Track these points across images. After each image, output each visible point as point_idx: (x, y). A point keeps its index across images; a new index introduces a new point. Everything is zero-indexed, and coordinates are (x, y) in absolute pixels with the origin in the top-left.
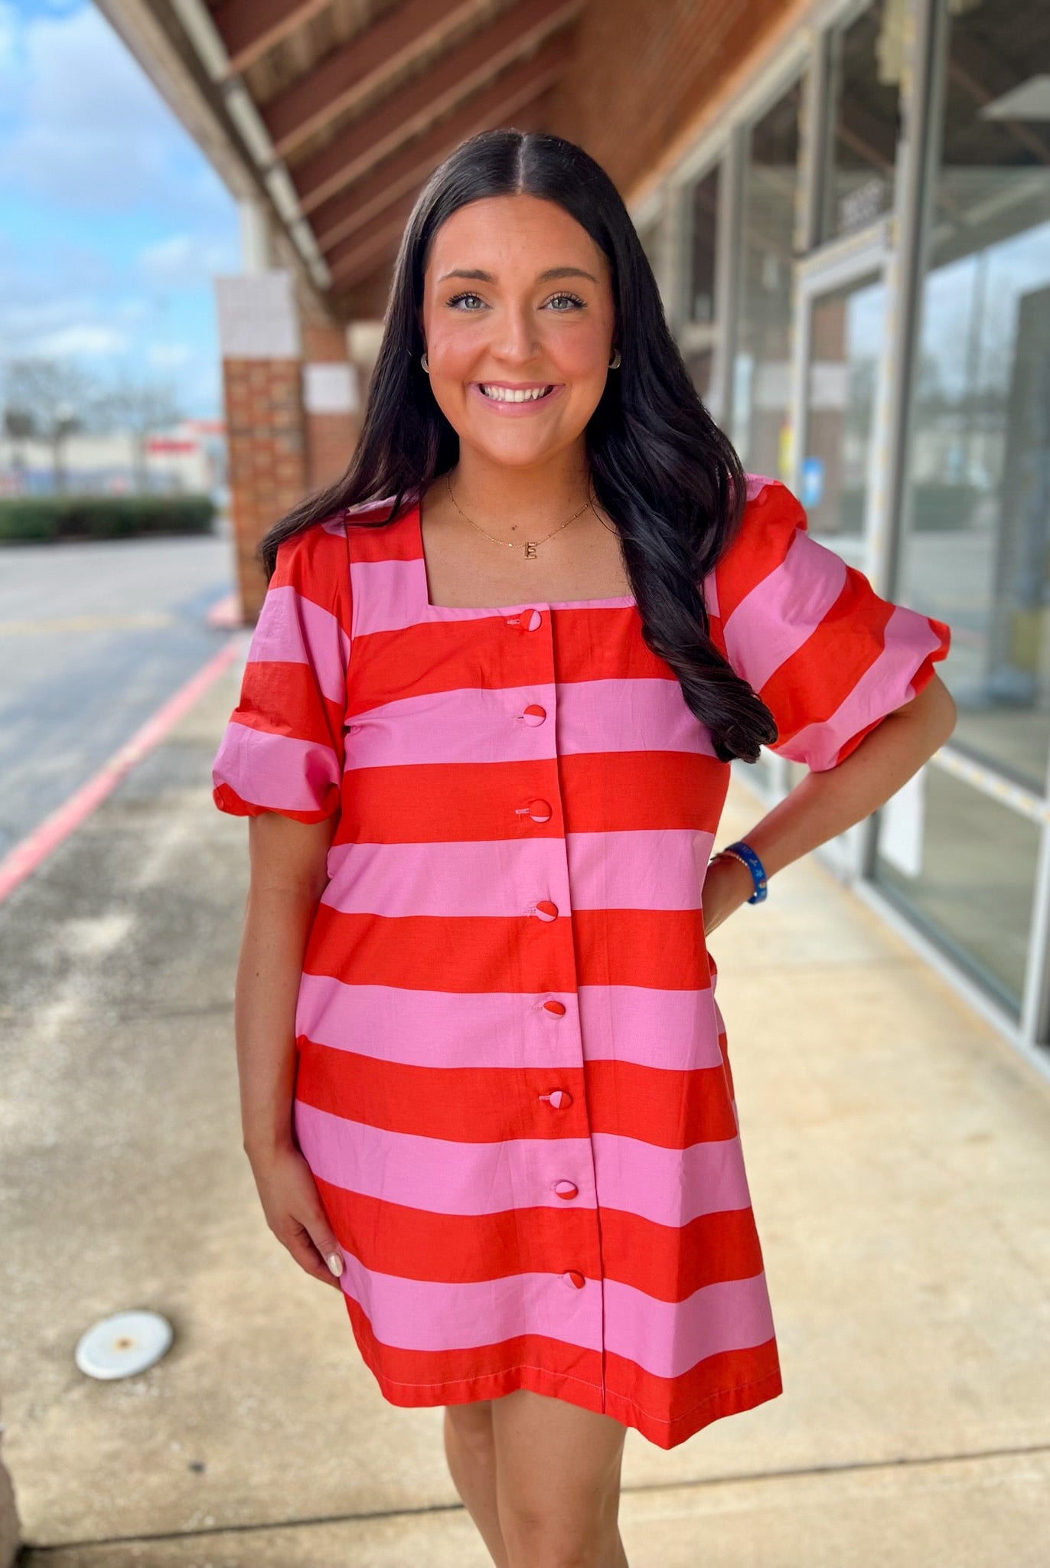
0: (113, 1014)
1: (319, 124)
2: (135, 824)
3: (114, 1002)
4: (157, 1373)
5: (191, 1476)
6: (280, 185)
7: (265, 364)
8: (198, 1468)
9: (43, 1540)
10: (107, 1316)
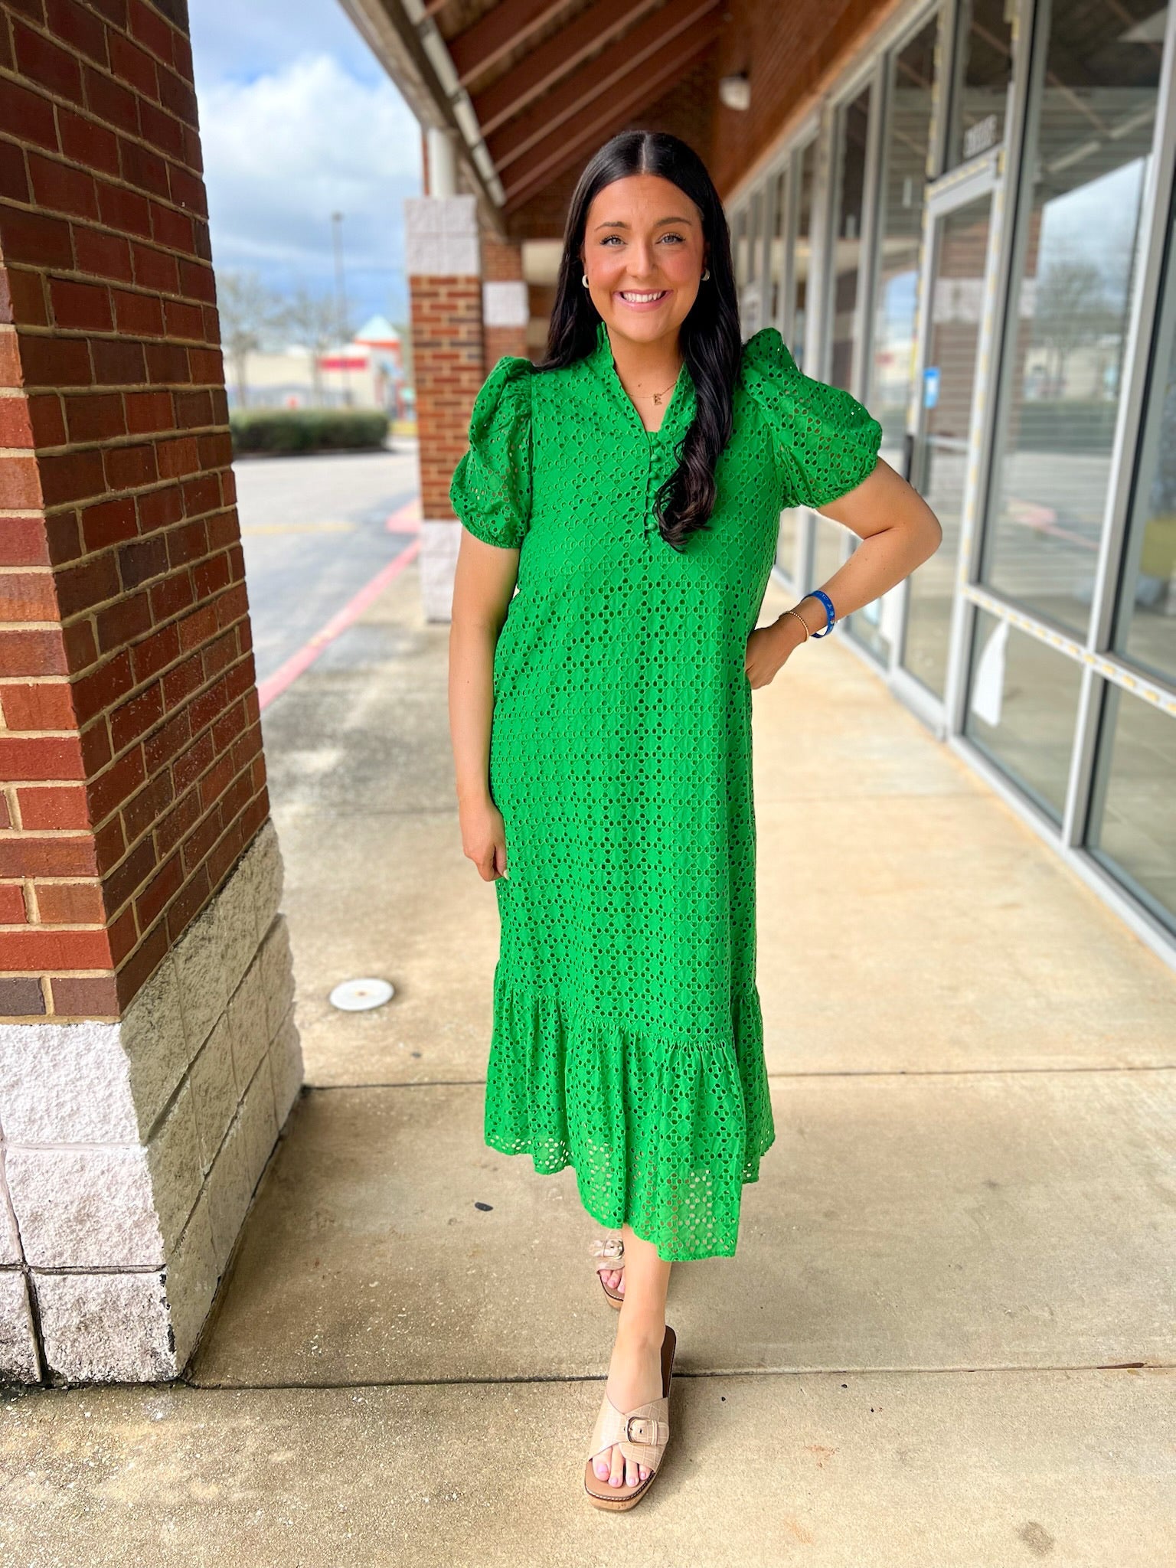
0: (333, 812)
1: (501, 55)
2: (337, 686)
3: (333, 805)
4: (386, 1009)
5: (413, 1058)
6: (464, 112)
7: (451, 281)
8: (417, 1055)
9: (317, 1084)
10: (348, 980)
